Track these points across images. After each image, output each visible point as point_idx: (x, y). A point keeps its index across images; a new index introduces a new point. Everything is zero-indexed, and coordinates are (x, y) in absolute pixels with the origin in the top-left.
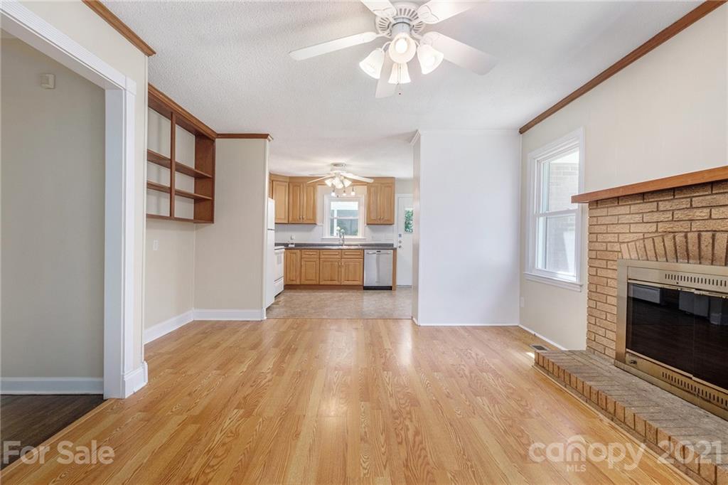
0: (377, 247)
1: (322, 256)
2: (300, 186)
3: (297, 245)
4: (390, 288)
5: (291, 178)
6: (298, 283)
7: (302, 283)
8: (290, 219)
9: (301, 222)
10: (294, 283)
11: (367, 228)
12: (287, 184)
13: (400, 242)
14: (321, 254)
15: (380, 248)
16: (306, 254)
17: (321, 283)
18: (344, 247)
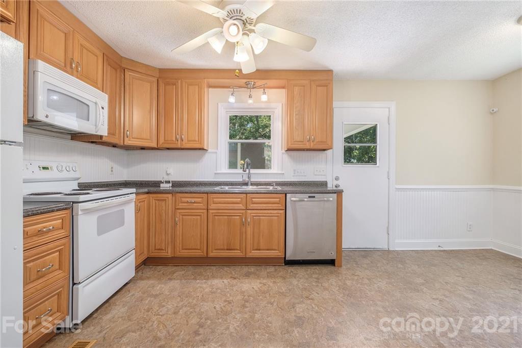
0: (307, 189)
1: (213, 206)
2: (175, 84)
3: (176, 184)
4: (332, 262)
5: (162, 71)
6: (169, 255)
7: (178, 254)
8: (162, 140)
9: (179, 146)
10: (163, 254)
11: (286, 157)
12: (155, 80)
13: (337, 179)
14: (210, 201)
15: (313, 190)
16: (186, 200)
17: (211, 255)
18: (250, 188)
